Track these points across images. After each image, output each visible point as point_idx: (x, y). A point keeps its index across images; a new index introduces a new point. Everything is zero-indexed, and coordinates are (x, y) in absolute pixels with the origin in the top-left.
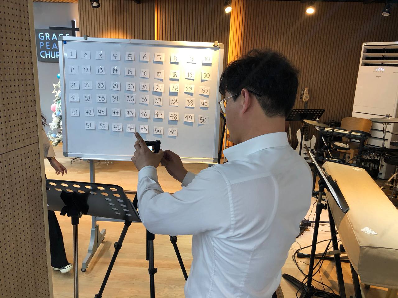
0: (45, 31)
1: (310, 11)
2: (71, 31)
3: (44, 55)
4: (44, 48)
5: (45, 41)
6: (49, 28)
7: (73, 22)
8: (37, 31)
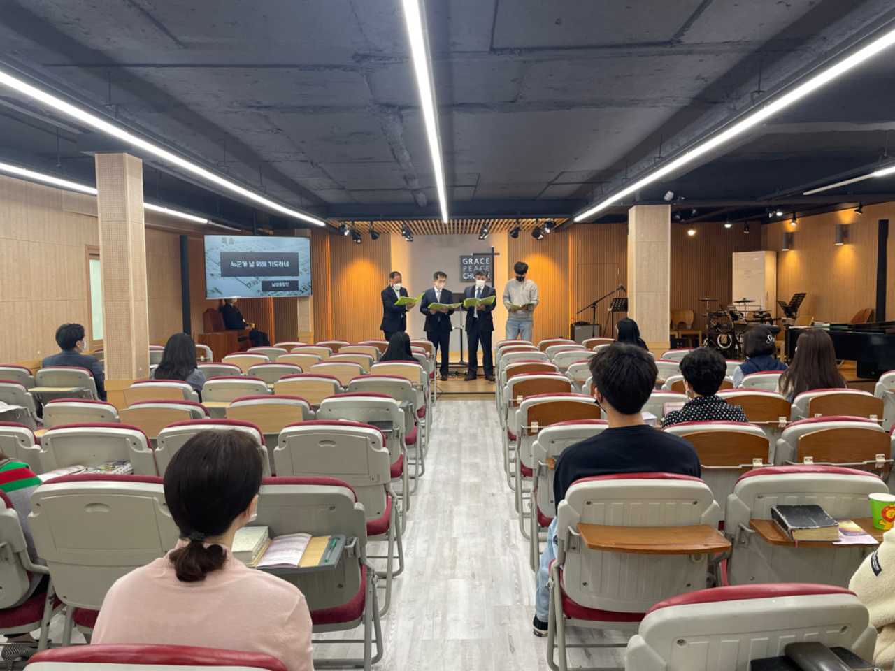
0: (468, 257)
1: (691, 233)
2: (491, 256)
3: (466, 276)
4: (467, 271)
5: (468, 265)
6: (472, 254)
7: (493, 248)
8: (462, 257)
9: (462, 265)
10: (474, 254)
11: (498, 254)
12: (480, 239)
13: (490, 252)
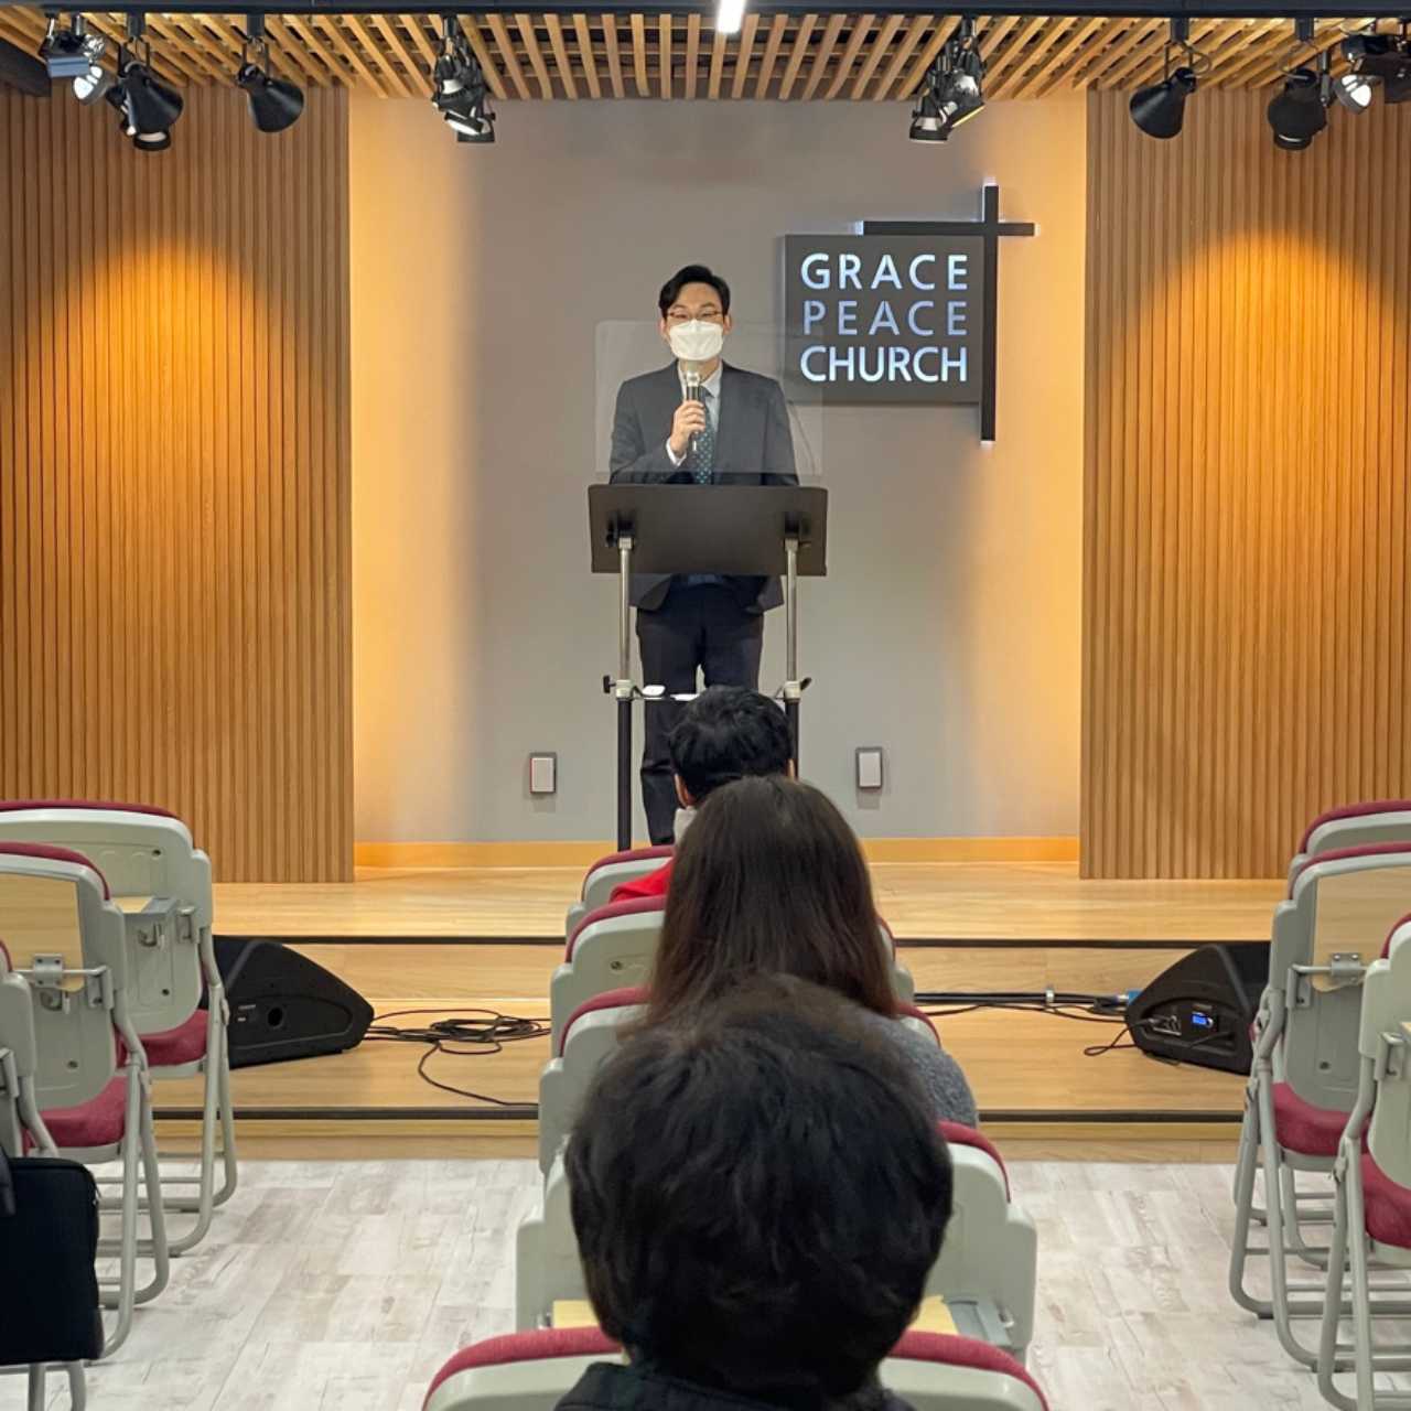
6: (859, 229)
7: (992, 193)
8: (797, 247)
9: (796, 296)
10: (870, 227)
11: (1026, 230)
12: (916, 132)
13: (977, 216)
